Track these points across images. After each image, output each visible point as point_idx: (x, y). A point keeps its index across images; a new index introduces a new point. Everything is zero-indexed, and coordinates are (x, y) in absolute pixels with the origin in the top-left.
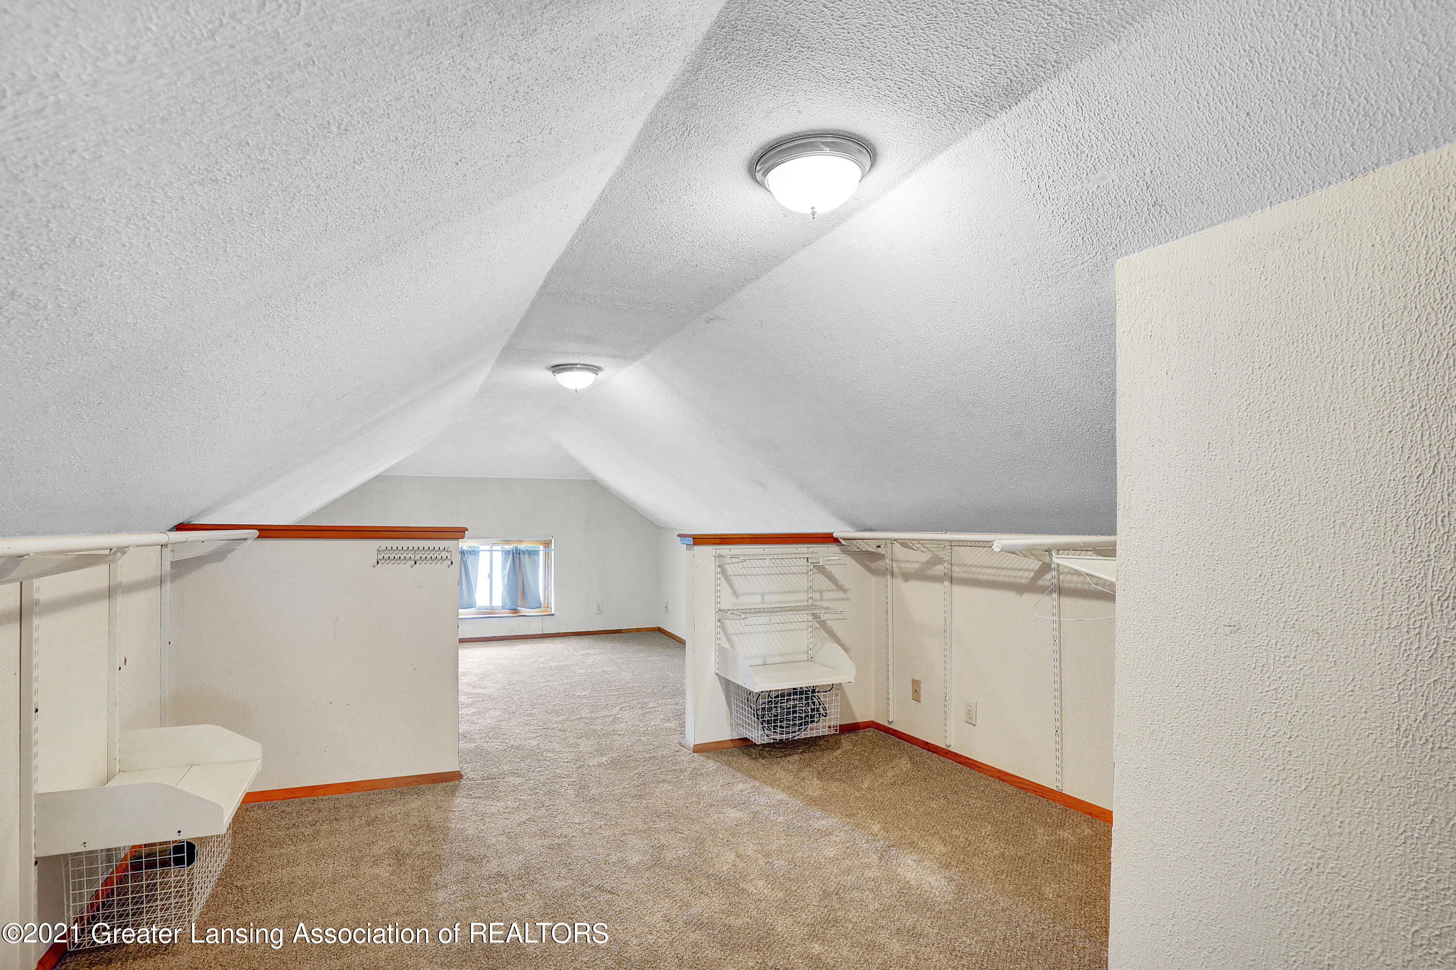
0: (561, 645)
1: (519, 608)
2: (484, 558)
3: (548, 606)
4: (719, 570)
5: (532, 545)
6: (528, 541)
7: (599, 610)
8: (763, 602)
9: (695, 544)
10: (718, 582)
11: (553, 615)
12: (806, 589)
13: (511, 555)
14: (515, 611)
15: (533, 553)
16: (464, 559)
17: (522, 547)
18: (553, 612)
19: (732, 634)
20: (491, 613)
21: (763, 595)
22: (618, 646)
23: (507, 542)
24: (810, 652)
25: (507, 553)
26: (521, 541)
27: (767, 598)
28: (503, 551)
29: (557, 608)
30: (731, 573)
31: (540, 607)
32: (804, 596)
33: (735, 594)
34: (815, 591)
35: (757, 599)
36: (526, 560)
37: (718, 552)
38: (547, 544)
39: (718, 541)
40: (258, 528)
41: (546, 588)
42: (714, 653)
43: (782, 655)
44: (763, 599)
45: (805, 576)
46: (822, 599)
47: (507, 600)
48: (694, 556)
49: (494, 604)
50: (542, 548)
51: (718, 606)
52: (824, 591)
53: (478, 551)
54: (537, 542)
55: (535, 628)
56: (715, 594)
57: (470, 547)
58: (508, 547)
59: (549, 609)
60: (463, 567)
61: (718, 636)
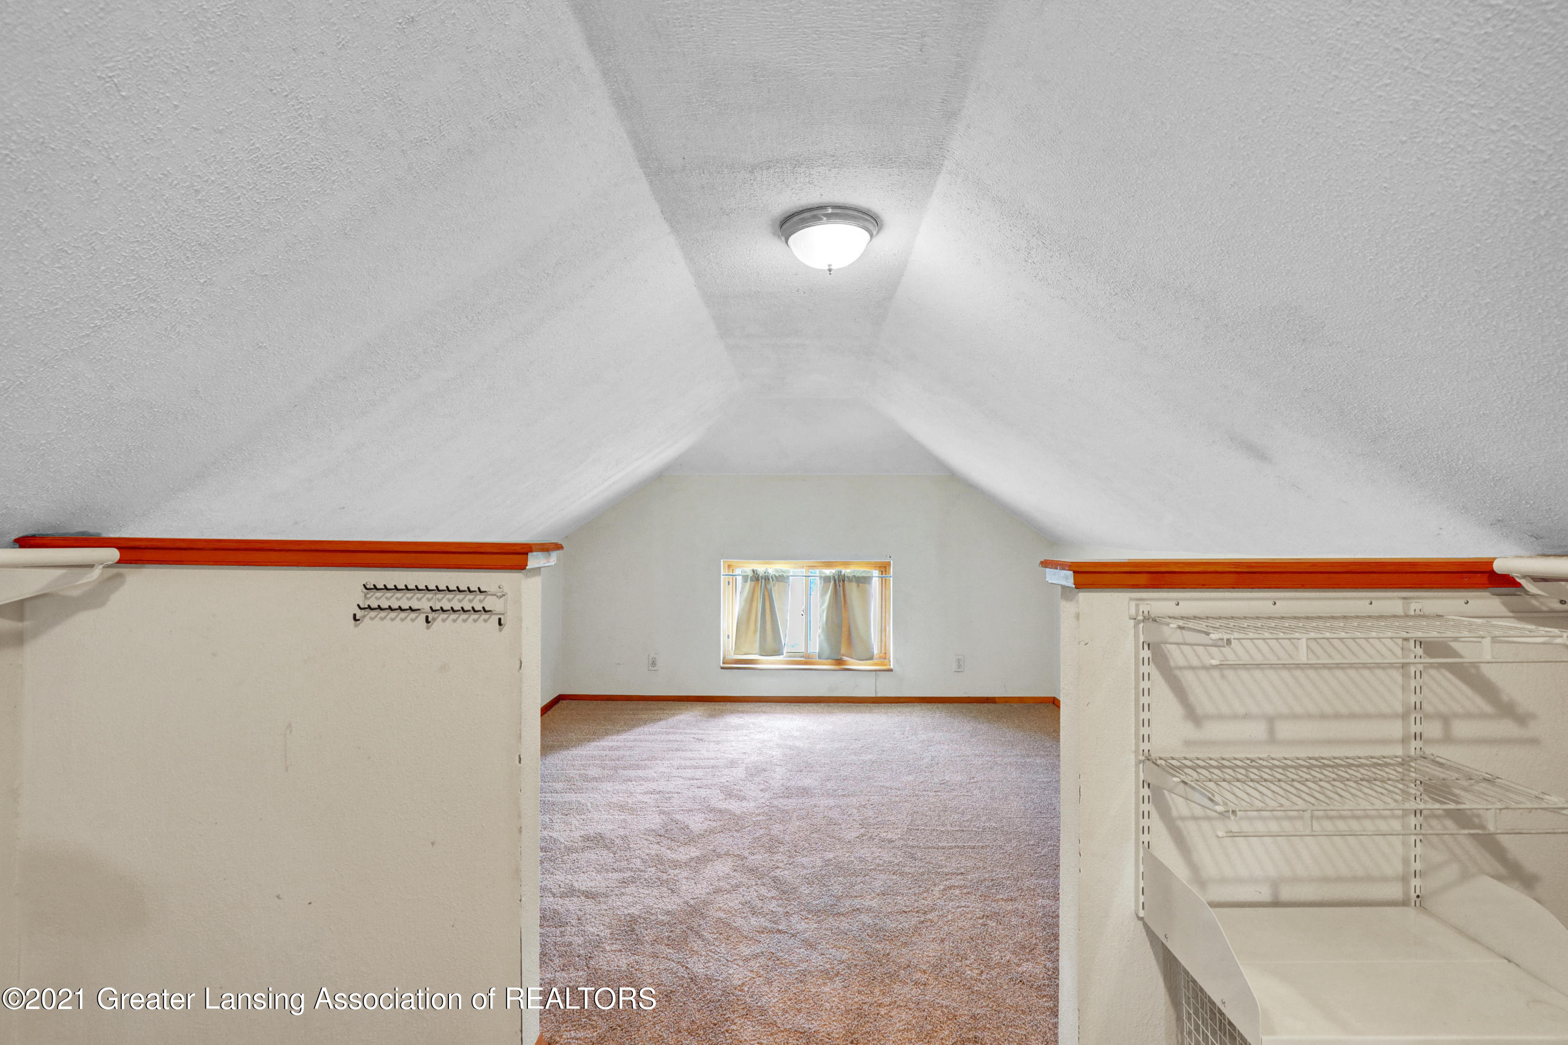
0: (897, 719)
1: (845, 658)
2: (797, 586)
3: (884, 657)
4: (1146, 654)
5: (862, 569)
6: (857, 564)
7: (959, 666)
8: (1272, 739)
9: (1079, 586)
10: (1145, 685)
11: (891, 670)
12: (1399, 709)
13: (832, 582)
14: (839, 662)
15: (862, 581)
16: (769, 587)
17: (847, 571)
18: (892, 667)
19: (1183, 819)
20: (806, 663)
21: (1271, 721)
22: (983, 727)
23: (828, 565)
24: (1415, 882)
25: (826, 579)
26: (846, 564)
27: (1285, 730)
28: (821, 577)
29: (897, 660)
30: (1181, 662)
31: (871, 658)
32: (1395, 729)
33: (1193, 715)
34: (1428, 716)
35: (1258, 730)
36: (853, 590)
37: (1144, 607)
38: (884, 568)
39: (1143, 579)
40: (124, 544)
41: (883, 630)
42: (1132, 862)
43: (1326, 880)
44: (1271, 731)
45: (1397, 675)
46: (1448, 739)
47: (826, 646)
48: (1077, 616)
49: (810, 650)
50: (876, 573)
51: (1145, 746)
52: (1456, 716)
53: (788, 577)
54: (869, 564)
55: (866, 689)
56: (1137, 715)
57: (777, 571)
58: (828, 572)
59: (887, 661)
60: (767, 597)
61: (1145, 822)
